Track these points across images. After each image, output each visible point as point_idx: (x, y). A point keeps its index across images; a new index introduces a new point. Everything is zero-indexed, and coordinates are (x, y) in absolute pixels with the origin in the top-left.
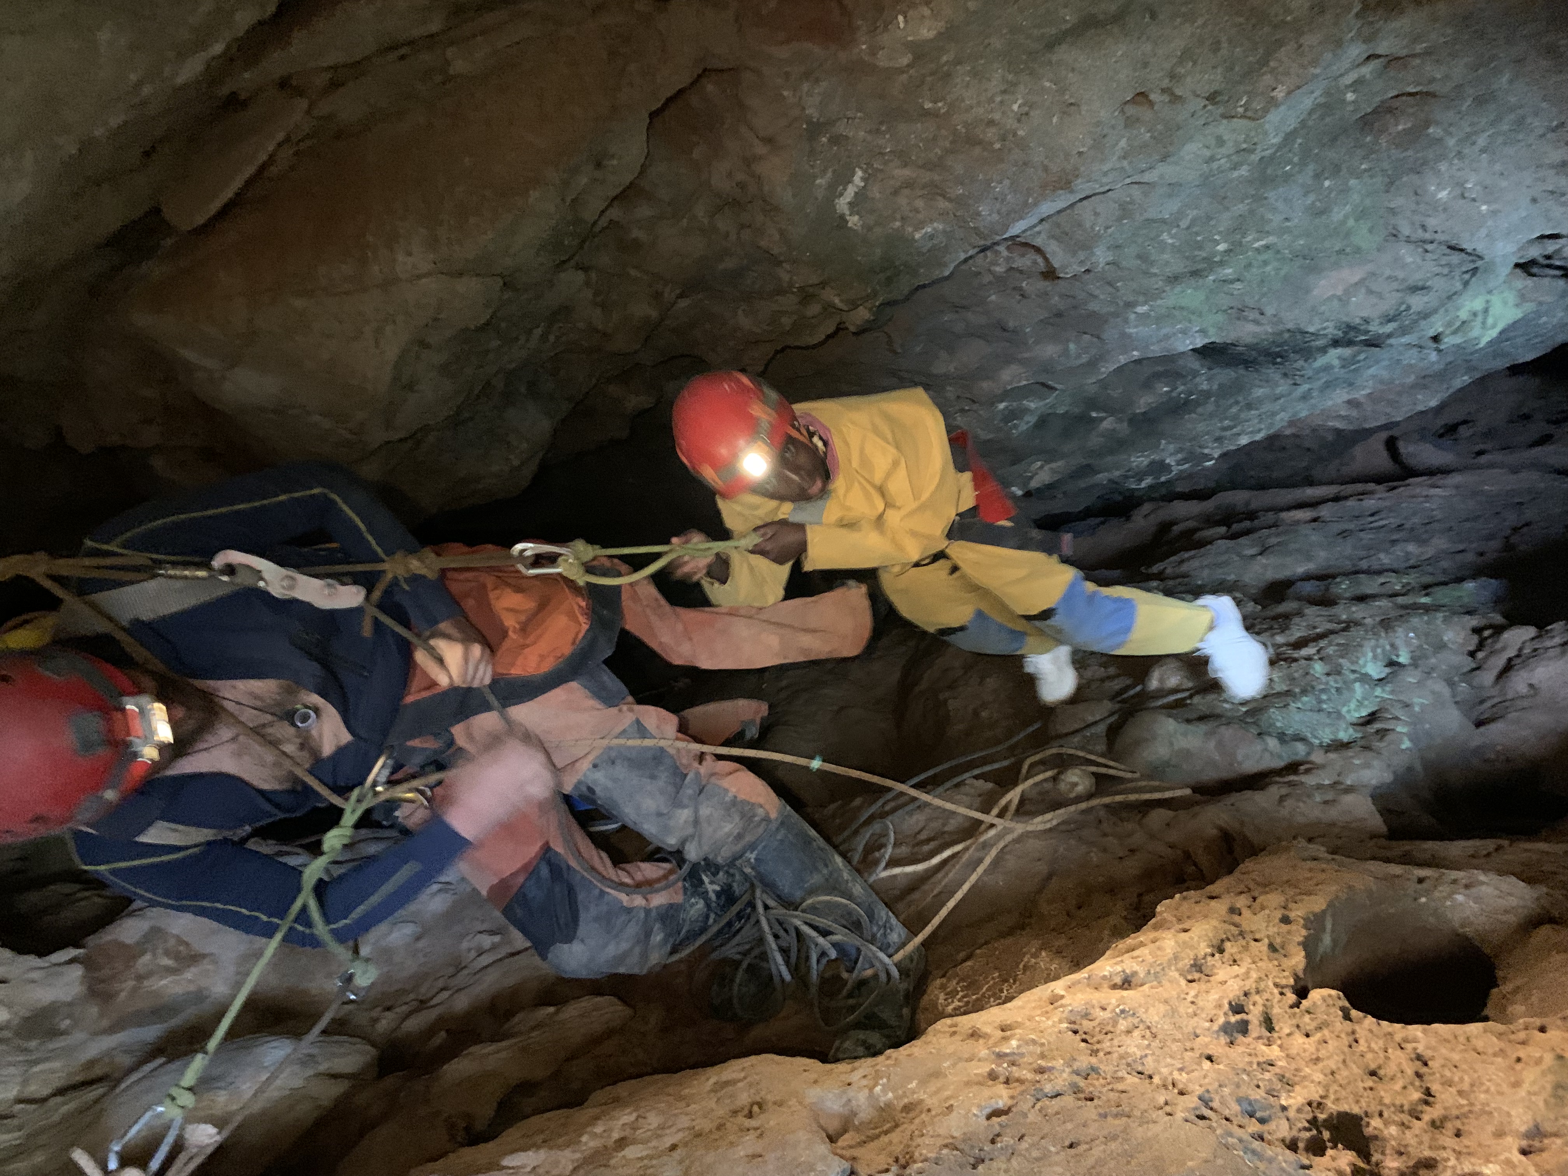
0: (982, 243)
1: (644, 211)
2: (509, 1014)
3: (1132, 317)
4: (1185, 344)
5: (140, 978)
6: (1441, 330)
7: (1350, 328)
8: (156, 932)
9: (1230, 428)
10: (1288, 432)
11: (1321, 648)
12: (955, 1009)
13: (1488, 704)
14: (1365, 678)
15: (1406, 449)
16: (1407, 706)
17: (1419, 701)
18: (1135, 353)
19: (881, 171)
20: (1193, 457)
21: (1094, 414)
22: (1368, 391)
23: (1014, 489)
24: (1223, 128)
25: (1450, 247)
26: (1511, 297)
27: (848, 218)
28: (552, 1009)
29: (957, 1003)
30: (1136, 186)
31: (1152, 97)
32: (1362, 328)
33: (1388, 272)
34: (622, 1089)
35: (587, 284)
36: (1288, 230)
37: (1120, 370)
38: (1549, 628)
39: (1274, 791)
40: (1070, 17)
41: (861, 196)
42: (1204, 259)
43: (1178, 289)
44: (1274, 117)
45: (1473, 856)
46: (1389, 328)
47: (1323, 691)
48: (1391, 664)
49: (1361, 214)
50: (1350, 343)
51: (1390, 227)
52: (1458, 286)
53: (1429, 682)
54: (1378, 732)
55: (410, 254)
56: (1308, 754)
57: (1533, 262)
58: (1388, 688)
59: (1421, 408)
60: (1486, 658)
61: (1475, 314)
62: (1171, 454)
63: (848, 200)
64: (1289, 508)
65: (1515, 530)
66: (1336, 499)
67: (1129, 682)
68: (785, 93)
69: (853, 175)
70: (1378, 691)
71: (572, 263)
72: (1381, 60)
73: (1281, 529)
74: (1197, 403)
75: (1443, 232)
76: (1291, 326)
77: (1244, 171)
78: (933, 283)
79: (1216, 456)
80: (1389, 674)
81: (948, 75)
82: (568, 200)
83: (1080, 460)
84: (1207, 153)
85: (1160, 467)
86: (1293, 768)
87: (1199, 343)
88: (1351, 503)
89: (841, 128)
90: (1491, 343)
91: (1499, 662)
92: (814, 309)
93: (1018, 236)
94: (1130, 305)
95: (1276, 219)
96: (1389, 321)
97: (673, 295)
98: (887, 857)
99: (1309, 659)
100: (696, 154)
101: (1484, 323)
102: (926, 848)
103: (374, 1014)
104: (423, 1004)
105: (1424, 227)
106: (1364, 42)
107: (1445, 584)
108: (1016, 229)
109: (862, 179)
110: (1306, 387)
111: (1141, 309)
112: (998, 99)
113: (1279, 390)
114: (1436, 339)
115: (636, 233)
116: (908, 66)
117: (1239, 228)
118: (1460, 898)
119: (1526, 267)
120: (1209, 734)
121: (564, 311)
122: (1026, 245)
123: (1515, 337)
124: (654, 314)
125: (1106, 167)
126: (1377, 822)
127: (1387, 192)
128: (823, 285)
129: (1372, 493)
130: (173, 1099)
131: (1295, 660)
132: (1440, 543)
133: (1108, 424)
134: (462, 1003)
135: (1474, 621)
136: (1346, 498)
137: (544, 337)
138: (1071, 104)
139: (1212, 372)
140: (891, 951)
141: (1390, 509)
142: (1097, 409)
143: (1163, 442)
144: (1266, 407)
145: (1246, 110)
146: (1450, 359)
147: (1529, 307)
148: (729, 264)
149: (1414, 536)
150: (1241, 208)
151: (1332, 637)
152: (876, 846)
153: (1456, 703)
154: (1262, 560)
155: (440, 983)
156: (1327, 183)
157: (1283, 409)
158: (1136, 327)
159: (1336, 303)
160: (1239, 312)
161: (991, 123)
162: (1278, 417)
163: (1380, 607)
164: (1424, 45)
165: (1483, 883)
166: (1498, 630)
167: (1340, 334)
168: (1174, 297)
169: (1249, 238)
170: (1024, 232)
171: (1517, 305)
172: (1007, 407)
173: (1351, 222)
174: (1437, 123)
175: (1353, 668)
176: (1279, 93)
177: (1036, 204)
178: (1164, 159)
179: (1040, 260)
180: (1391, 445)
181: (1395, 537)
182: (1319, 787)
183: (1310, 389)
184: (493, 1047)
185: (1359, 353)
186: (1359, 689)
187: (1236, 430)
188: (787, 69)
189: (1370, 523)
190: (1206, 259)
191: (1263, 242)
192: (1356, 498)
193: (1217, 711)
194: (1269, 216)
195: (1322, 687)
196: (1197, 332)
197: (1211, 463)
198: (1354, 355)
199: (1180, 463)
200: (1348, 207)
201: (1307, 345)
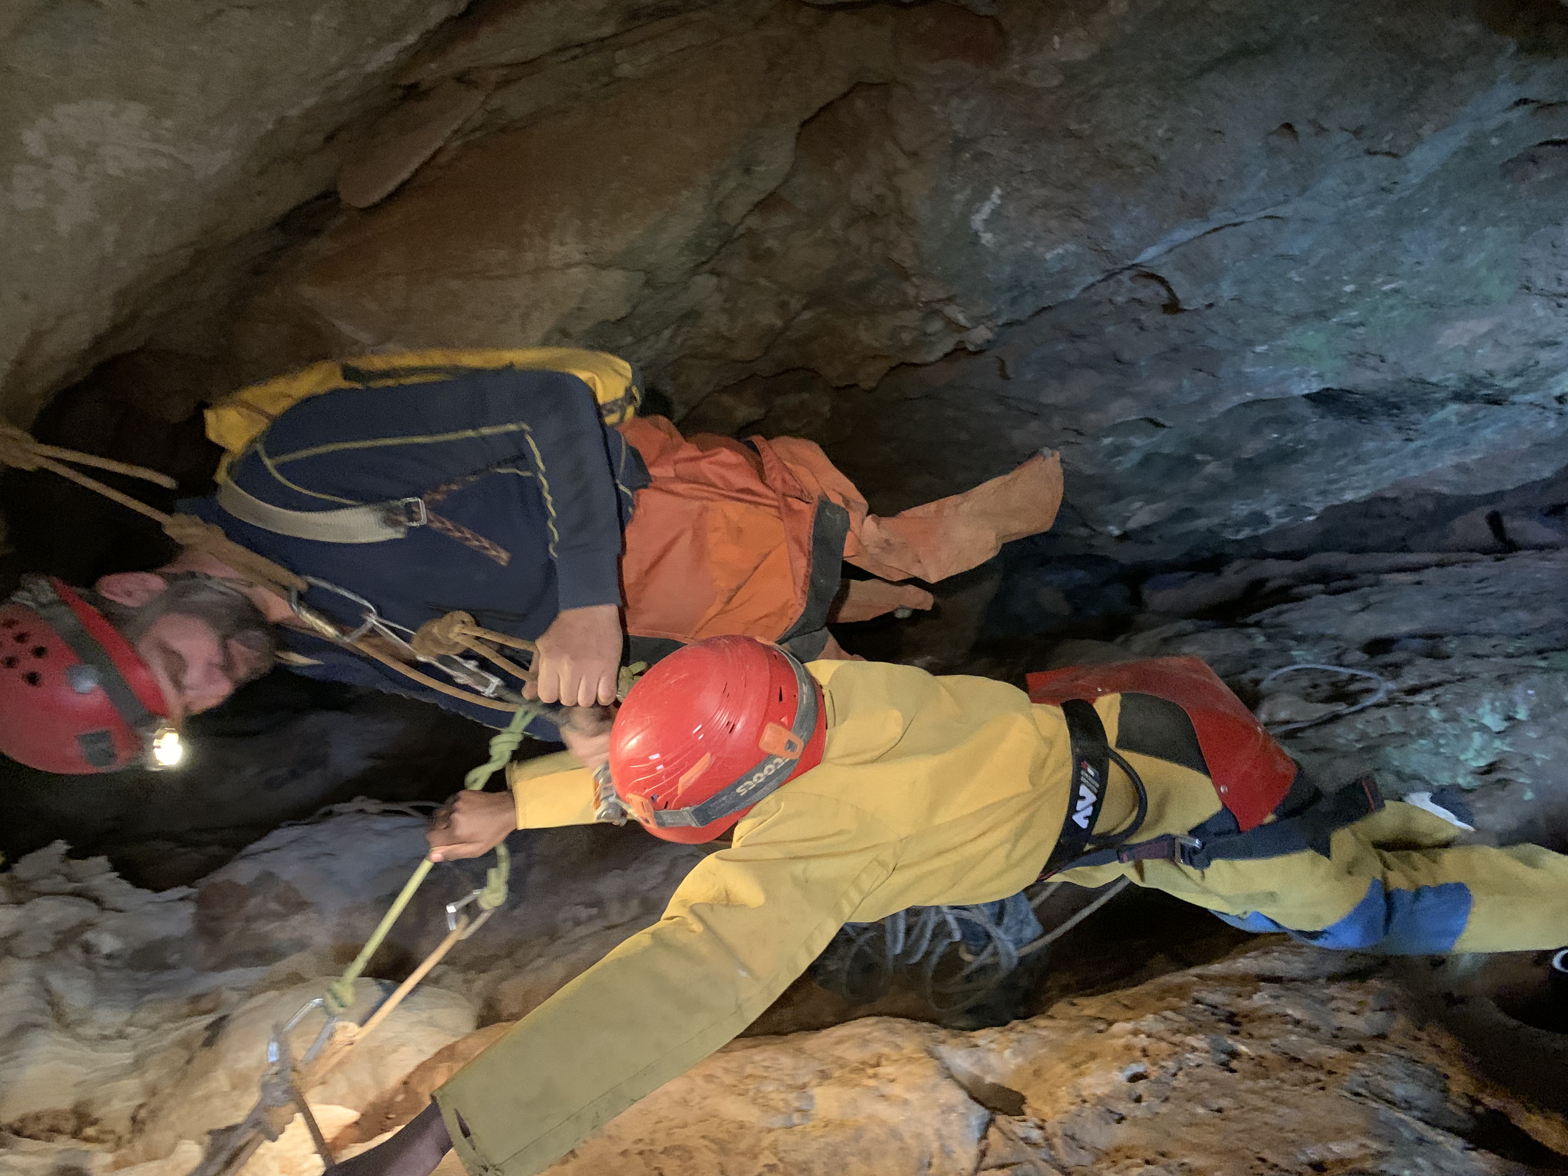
0: (1110, 267)
1: (781, 220)
3: (1250, 355)
4: (1302, 388)
5: (248, 919)
7: (1474, 380)
8: (267, 878)
9: (1334, 481)
11: (1437, 696)
14: (1483, 728)
15: (1510, 524)
16: (1528, 759)
17: (1541, 757)
18: (1249, 394)
19: (1018, 190)
20: (1295, 509)
21: (1199, 457)
22: (1480, 456)
23: (1111, 528)
24: (1365, 165)
27: (982, 235)
30: (1271, 220)
31: (1297, 128)
32: (1486, 381)
33: (1517, 324)
35: (719, 289)
36: (1419, 275)
37: (1232, 411)
40: (1224, 44)
41: (996, 213)
42: (1331, 299)
43: (1300, 329)
44: (1418, 156)
46: (1515, 383)
47: (1440, 735)
48: (1509, 718)
49: (1494, 264)
50: (1470, 398)
51: (1524, 279)
53: (1551, 739)
54: (1499, 781)
55: (562, 244)
58: (1508, 740)
59: (1534, 477)
62: (1274, 505)
63: (984, 217)
64: (1389, 571)
66: (1440, 565)
68: (936, 108)
69: (991, 191)
70: (1497, 743)
71: (707, 267)
72: (1530, 106)
73: (1383, 588)
74: (1304, 453)
76: (1411, 374)
77: (1379, 211)
78: (1057, 306)
79: (1319, 508)
80: (1509, 727)
81: (1096, 97)
82: (715, 202)
83: (1180, 503)
84: (1345, 189)
85: (1260, 519)
87: (1315, 388)
88: (1457, 569)
89: (983, 146)
92: (936, 325)
93: (1146, 264)
94: (1250, 343)
95: (1409, 260)
96: (1516, 375)
97: (799, 306)
99: (1424, 704)
100: (839, 166)
103: (471, 975)
105: (1559, 280)
106: (1516, 85)
108: (1148, 255)
109: (1001, 197)
110: (1419, 443)
111: (1260, 349)
112: (1144, 123)
113: (1390, 445)
114: (1560, 399)
115: (770, 243)
116: (1057, 87)
117: (1369, 270)
121: (691, 316)
122: (1153, 276)
124: (779, 323)
125: (1245, 196)
127: (1523, 241)
128: (949, 300)
129: (1477, 561)
131: (1409, 705)
132: (1552, 613)
133: (1212, 468)
134: (558, 969)
136: (1450, 564)
137: (672, 339)
138: (1215, 132)
139: (1325, 421)
141: (1499, 578)
142: (1203, 453)
143: (1266, 491)
144: (1373, 463)
145: (1391, 147)
148: (857, 276)
149: (1525, 603)
150: (1375, 248)
151: (1447, 686)
154: (1365, 616)
155: (535, 952)
156: (1463, 229)
157: (1391, 468)
158: (1253, 366)
159: (1461, 354)
160: (1359, 358)
161: (1134, 146)
162: (1384, 476)
163: (1496, 663)
167: (1462, 386)
168: (1294, 338)
169: (1379, 280)
170: (1153, 259)
172: (1112, 443)
173: (1483, 271)
175: (1471, 717)
176: (1427, 130)
177: (1170, 230)
178: (1301, 193)
179: (1164, 292)
180: (1495, 520)
181: (1505, 603)
183: (1422, 447)
185: (1479, 409)
186: (1477, 739)
187: (1341, 484)
188: (939, 85)
189: (1478, 589)
190: (1333, 300)
191: (1392, 286)
192: (1461, 565)
193: (1330, 745)
194: (1403, 258)
195: (1439, 731)
196: (1314, 376)
197: (1311, 518)
198: (1473, 412)
199: (1280, 515)
200: (1483, 255)
201: (1425, 397)
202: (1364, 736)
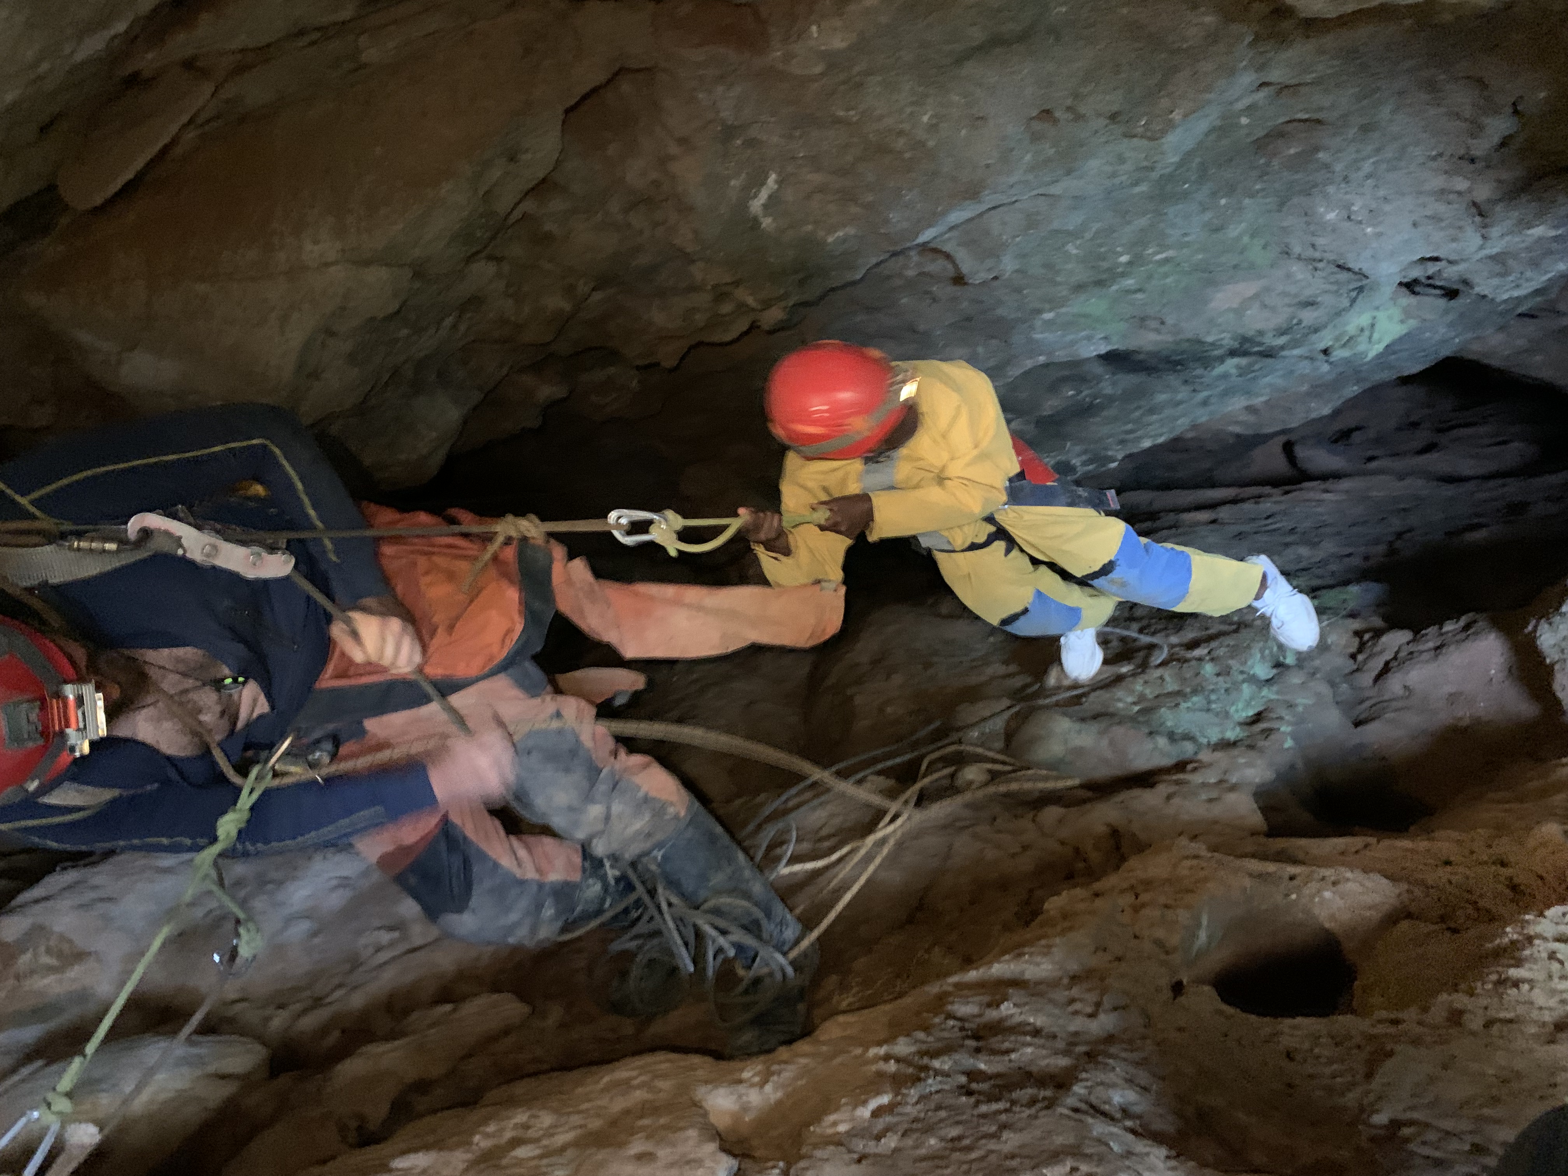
0: (893, 248)
1: (557, 205)
2: (406, 1012)
3: (1039, 323)
4: (1090, 351)
5: (18, 977)
6: (1330, 343)
7: (1245, 339)
8: (39, 931)
9: (1131, 431)
10: (1190, 435)
11: (1213, 649)
12: (849, 1005)
13: (1368, 704)
14: (1252, 679)
15: (1300, 452)
16: (1292, 706)
17: (1303, 701)
18: (1041, 358)
19: (793, 175)
20: (1098, 458)
22: (1265, 398)
24: (1125, 146)
25: (1339, 266)
26: (1396, 312)
27: (761, 220)
28: (448, 1007)
29: (851, 999)
30: (1043, 198)
31: (1058, 114)
32: (1257, 339)
33: (1280, 287)
34: (520, 1088)
35: (499, 275)
36: (1187, 245)
37: (1027, 373)
38: (1423, 632)
39: (1162, 789)
40: (977, 35)
41: (774, 199)
42: (1107, 269)
43: (1083, 297)
44: (1171, 139)
45: (1342, 853)
46: (1282, 340)
47: (1213, 691)
48: (1278, 665)
49: (1255, 233)
50: (1245, 354)
51: (1283, 245)
52: (1346, 303)
53: (1312, 684)
54: (1263, 731)
55: (316, 242)
56: (1196, 753)
57: (1416, 281)
58: (1275, 688)
59: (1314, 415)
60: (1365, 661)
61: (1362, 330)
62: (1079, 455)
63: (762, 202)
64: (1188, 510)
65: (1399, 535)
66: (1234, 501)
67: (1029, 680)
68: (701, 96)
69: (766, 178)
70: (1265, 692)
71: (483, 254)
72: (1271, 88)
73: (1180, 530)
74: (1101, 407)
75: (1331, 251)
76: (1190, 335)
77: (1143, 188)
78: (844, 287)
79: (1120, 456)
80: (1275, 675)
81: (860, 85)
82: (481, 193)
84: (1108, 169)
85: (1067, 467)
86: (1181, 766)
87: (1103, 349)
88: (1247, 506)
89: (755, 132)
90: (1379, 356)
91: (1377, 664)
92: (726, 308)
93: (928, 242)
94: (1039, 311)
95: (1175, 234)
96: (1282, 334)
97: (587, 289)
98: (789, 853)
99: (1200, 659)
100: (611, 151)
101: (1370, 338)
102: (827, 844)
103: (268, 1012)
104: (318, 1002)
105: (1313, 246)
106: (1256, 72)
107: (1331, 587)
108: (925, 236)
109: (776, 182)
110: (1205, 394)
111: (1046, 316)
112: (909, 110)
113: (1180, 397)
114: (1326, 352)
115: (549, 226)
116: (821, 74)
117: (1140, 242)
118: (1327, 894)
119: (1410, 286)
120: (1102, 733)
121: (475, 302)
122: (936, 251)
123: (1401, 351)
124: (567, 306)
125: (1012, 180)
126: (1256, 819)
127: (1279, 211)
128: (737, 284)
129: (1269, 495)
130: (49, 1105)
131: (1186, 661)
132: (1329, 547)
134: (357, 1001)
135: (1356, 625)
136: (1243, 500)
137: (455, 326)
138: (978, 118)
139: (1116, 377)
140: (786, 948)
141: (1285, 513)
143: (1069, 444)
144: (1167, 412)
145: (1147, 130)
146: (1341, 369)
147: (1412, 323)
148: (643, 260)
149: (1305, 539)
150: (1143, 222)
151: (1222, 639)
152: (778, 843)
153: (1337, 703)
155: (336, 981)
156: (1223, 201)
157: (1184, 415)
158: (1042, 333)
159: (1231, 315)
160: (1142, 321)
161: (901, 133)
162: (1179, 422)
164: (1314, 75)
165: (1348, 880)
166: (1378, 633)
167: (1236, 344)
168: (1079, 305)
169: (1150, 251)
170: (935, 238)
171: (1402, 322)
173: (1246, 239)
174: (1326, 149)
175: (1242, 669)
176: (1176, 116)
177: (944, 213)
178: (1069, 173)
179: (950, 266)
180: (1288, 448)
181: (1289, 539)
182: (1204, 785)
183: (1209, 396)
184: (388, 1046)
185: (1256, 362)
186: (1247, 690)
187: (1139, 433)
188: (701, 72)
189: (1266, 525)
190: (1109, 270)
191: (1163, 256)
192: (1253, 501)
193: (1111, 710)
194: (1169, 231)
195: (1211, 687)
196: (1101, 339)
197: (1115, 464)
198: (1251, 365)
199: (1084, 464)
200: (1243, 225)
201: (1205, 354)
202: (1142, 698)
